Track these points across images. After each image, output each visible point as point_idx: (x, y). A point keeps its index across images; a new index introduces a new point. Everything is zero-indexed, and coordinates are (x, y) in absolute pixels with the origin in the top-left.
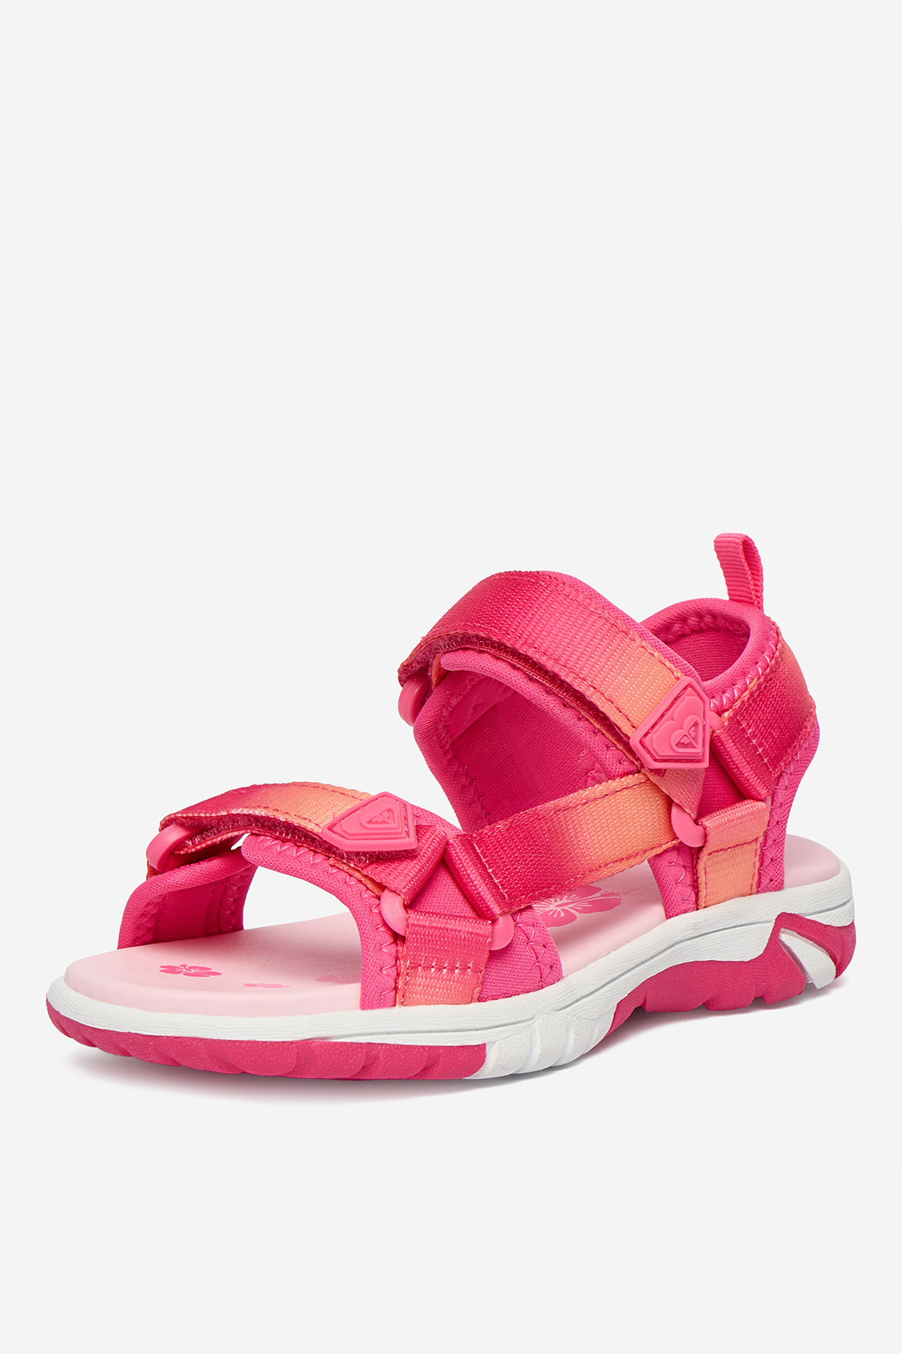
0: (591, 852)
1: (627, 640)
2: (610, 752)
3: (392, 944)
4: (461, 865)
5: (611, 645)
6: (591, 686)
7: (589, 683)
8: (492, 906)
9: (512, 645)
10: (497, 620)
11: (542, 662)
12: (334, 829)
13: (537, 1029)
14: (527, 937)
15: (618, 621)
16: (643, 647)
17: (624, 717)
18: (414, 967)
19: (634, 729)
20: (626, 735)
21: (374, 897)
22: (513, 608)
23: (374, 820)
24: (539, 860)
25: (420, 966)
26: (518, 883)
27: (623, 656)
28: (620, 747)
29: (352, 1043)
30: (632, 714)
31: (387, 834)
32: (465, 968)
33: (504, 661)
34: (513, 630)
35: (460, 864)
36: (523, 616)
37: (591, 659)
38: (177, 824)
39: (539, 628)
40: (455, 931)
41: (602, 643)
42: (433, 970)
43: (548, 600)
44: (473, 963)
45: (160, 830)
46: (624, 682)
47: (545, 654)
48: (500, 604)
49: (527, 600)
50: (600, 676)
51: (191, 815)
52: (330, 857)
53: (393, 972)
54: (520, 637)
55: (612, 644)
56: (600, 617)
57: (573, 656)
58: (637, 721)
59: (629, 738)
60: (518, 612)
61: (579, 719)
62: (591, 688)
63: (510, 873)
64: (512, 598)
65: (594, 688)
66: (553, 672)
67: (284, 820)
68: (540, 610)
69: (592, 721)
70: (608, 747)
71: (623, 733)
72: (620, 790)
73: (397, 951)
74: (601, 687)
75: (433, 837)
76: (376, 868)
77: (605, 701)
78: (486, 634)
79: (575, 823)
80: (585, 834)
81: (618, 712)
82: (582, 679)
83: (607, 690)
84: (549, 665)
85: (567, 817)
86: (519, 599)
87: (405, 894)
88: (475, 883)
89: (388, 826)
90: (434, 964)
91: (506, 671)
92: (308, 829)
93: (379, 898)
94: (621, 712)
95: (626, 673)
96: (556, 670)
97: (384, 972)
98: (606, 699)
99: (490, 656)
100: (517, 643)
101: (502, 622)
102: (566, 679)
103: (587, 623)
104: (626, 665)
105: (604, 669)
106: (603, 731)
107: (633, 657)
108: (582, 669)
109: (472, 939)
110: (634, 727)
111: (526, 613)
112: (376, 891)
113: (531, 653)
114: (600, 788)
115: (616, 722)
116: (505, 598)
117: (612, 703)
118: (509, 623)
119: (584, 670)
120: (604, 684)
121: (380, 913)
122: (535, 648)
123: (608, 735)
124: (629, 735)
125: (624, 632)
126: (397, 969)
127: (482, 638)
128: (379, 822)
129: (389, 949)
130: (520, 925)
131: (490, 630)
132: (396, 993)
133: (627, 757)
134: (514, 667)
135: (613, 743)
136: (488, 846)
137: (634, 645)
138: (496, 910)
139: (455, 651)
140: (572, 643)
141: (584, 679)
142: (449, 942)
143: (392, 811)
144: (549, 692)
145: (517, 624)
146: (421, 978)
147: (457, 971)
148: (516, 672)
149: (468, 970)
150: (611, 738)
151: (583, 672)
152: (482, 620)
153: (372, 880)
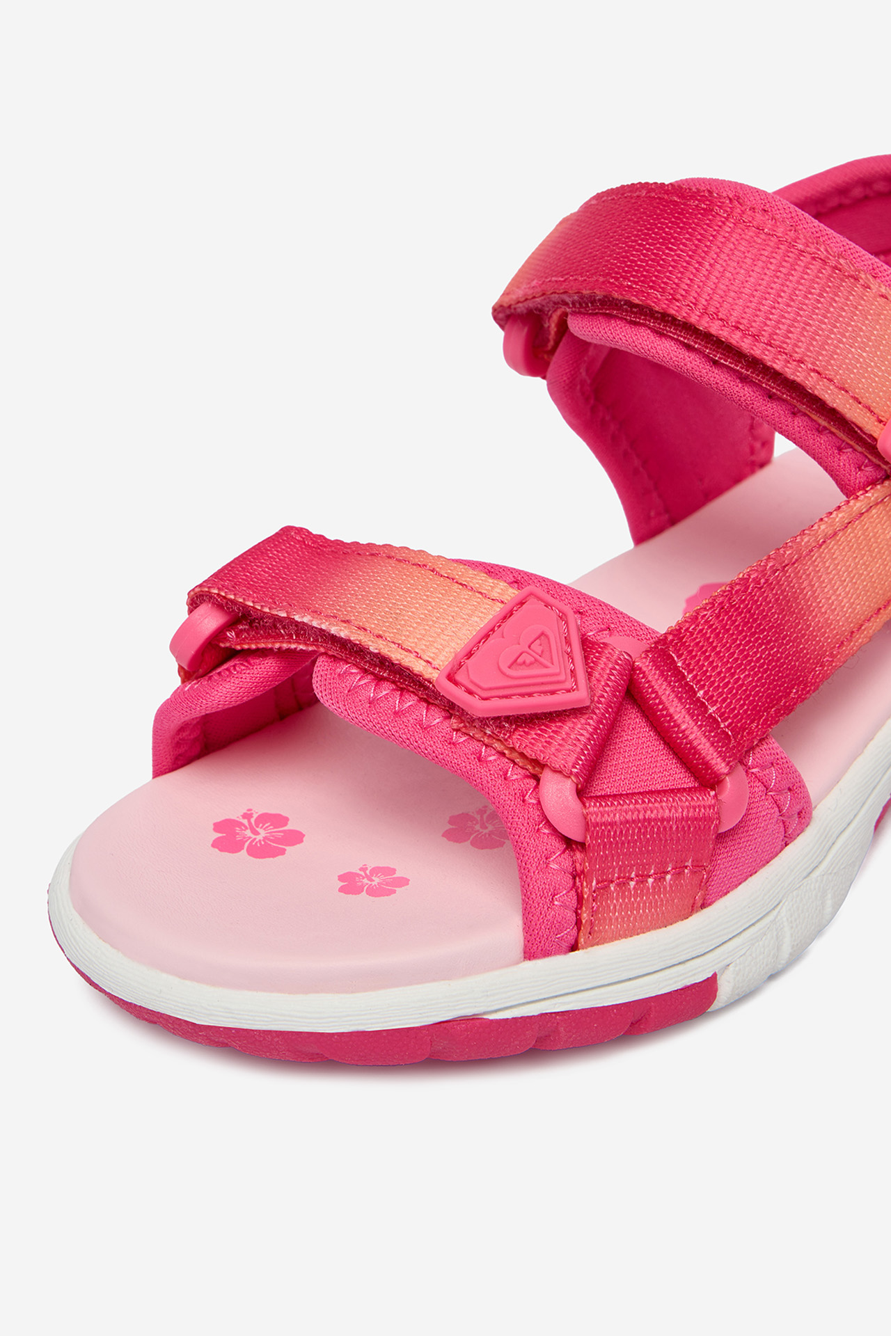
0: (838, 615)
1: (858, 289)
2: (844, 457)
3: (564, 852)
4: (657, 701)
5: (836, 302)
6: (814, 371)
7: (810, 365)
8: (713, 762)
9: (684, 317)
10: (656, 276)
11: (734, 342)
12: (459, 677)
13: (785, 919)
14: (765, 786)
15: (842, 261)
16: (882, 296)
17: (865, 410)
18: (604, 885)
19: (882, 425)
20: (871, 436)
21: (527, 777)
22: (679, 256)
23: (520, 660)
24: (769, 654)
25: (612, 882)
26: (744, 704)
27: (856, 315)
28: (859, 449)
29: (515, 1019)
30: (877, 403)
31: (542, 684)
32: (679, 873)
33: (672, 339)
34: (684, 293)
35: (655, 699)
36: (695, 268)
37: (808, 328)
38: (213, 604)
39: (722, 287)
40: (662, 820)
41: (822, 300)
42: (632, 884)
43: (733, 240)
44: (693, 861)
45: (190, 611)
46: (861, 356)
47: (737, 328)
48: (659, 249)
49: (699, 240)
50: (824, 352)
51: (232, 597)
52: (451, 715)
53: (572, 900)
54: (695, 304)
55: (837, 299)
56: (814, 258)
57: (781, 326)
58: (885, 412)
59: (875, 440)
60: (688, 263)
61: (794, 414)
62: (812, 374)
63: (730, 691)
64: (675, 238)
65: (818, 373)
66: (752, 356)
67: (376, 651)
68: (722, 256)
69: (815, 417)
70: (840, 449)
71: (865, 434)
72: (867, 511)
73: (574, 862)
74: (828, 370)
75: (610, 666)
76: (527, 733)
77: (836, 390)
78: (641, 300)
79: (811, 577)
80: (826, 590)
81: (855, 404)
82: (799, 361)
83: (837, 373)
84: (746, 345)
85: (799, 571)
86: (687, 239)
87: (577, 775)
88: (683, 727)
89: (545, 671)
90: (633, 875)
91: (677, 354)
92: (415, 672)
93: (538, 779)
94: (860, 403)
95: (863, 342)
96: (757, 352)
97: (556, 903)
98: (837, 387)
99: (649, 331)
100: (692, 315)
101: (665, 280)
102: (775, 366)
103: (795, 270)
104: (861, 330)
105: (829, 342)
106: (833, 430)
107: (871, 315)
108: (796, 345)
109: (689, 827)
110: (880, 421)
111: (700, 263)
112: (529, 767)
113: (715, 328)
114: (840, 515)
115: (854, 420)
116: (663, 238)
117: (847, 391)
118: (676, 281)
119: (799, 347)
120: (832, 365)
121: (539, 803)
122: (721, 320)
123: (840, 434)
124: (875, 435)
125: (852, 277)
126: (576, 891)
127: (637, 306)
128: (528, 662)
129: (560, 863)
130: (753, 770)
131: (648, 293)
132: (579, 930)
133: (869, 460)
134: (689, 348)
135: (847, 444)
136: (692, 651)
137: (869, 294)
138: (721, 766)
139: (592, 315)
140: (777, 305)
141: (801, 361)
142: (654, 840)
143: (547, 636)
144: (744, 380)
145: (688, 282)
146: (615, 900)
147: (668, 877)
148: (692, 356)
149: (686, 871)
150: (844, 437)
151: (797, 350)
152: (632, 276)
153: (522, 755)
